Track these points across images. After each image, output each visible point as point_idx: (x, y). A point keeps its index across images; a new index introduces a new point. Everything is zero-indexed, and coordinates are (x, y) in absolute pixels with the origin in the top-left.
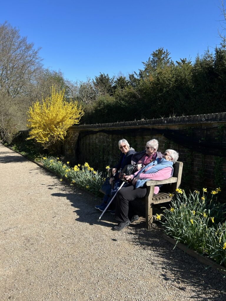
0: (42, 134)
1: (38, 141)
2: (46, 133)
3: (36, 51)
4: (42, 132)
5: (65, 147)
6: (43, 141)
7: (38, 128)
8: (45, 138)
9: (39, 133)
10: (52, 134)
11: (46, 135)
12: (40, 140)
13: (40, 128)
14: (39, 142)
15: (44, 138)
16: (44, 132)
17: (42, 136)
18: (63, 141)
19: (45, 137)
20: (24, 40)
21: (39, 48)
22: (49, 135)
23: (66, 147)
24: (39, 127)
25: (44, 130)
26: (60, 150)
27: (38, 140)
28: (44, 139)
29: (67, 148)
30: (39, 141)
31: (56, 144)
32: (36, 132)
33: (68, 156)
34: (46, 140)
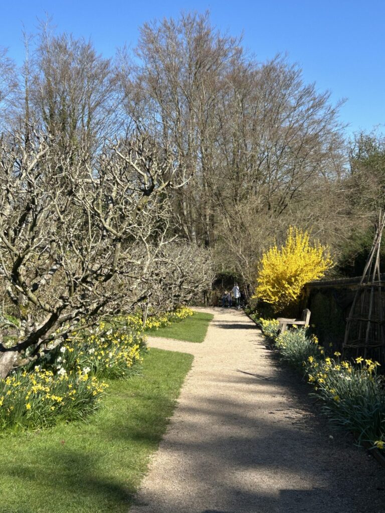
0: (271, 291)
1: (264, 301)
2: (276, 290)
3: (332, 108)
6: (272, 301)
7: (266, 284)
8: (275, 297)
9: (267, 291)
10: (283, 293)
11: (274, 294)
12: (268, 300)
13: (268, 284)
14: (267, 302)
17: (270, 294)
20: (308, 92)
21: (341, 100)
22: (280, 294)
24: (267, 282)
25: (273, 287)
28: (273, 298)
32: (262, 289)
34: (275, 300)
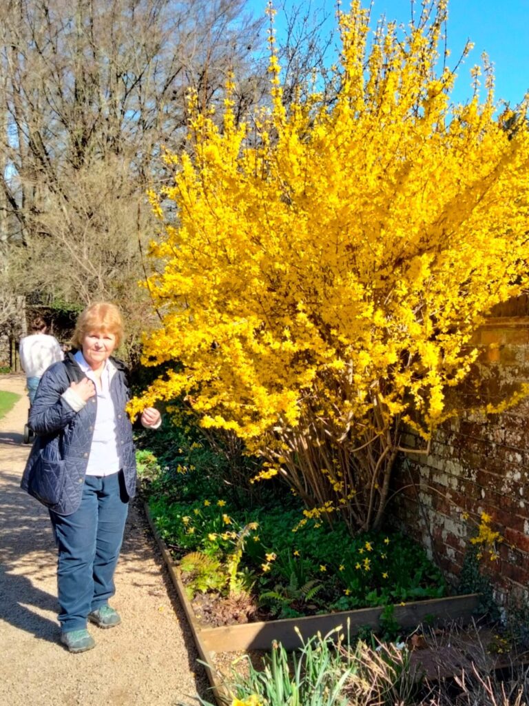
0: (250, 353)
1: (207, 422)
2: (288, 345)
4: (253, 343)
5: (425, 472)
6: (256, 418)
7: (221, 306)
8: (276, 397)
9: (226, 349)
10: (338, 364)
11: (280, 372)
12: (228, 414)
13: (233, 304)
14: (220, 430)
15: (262, 390)
16: (268, 336)
17: (246, 372)
18: (424, 426)
19: (273, 387)
22: (311, 373)
23: (434, 471)
24: (228, 291)
25: (272, 320)
26: (383, 493)
27: (213, 412)
28: (265, 401)
29: (443, 480)
30: (219, 422)
31: (358, 444)
32: (197, 338)
33: (451, 552)
34: (280, 413)
